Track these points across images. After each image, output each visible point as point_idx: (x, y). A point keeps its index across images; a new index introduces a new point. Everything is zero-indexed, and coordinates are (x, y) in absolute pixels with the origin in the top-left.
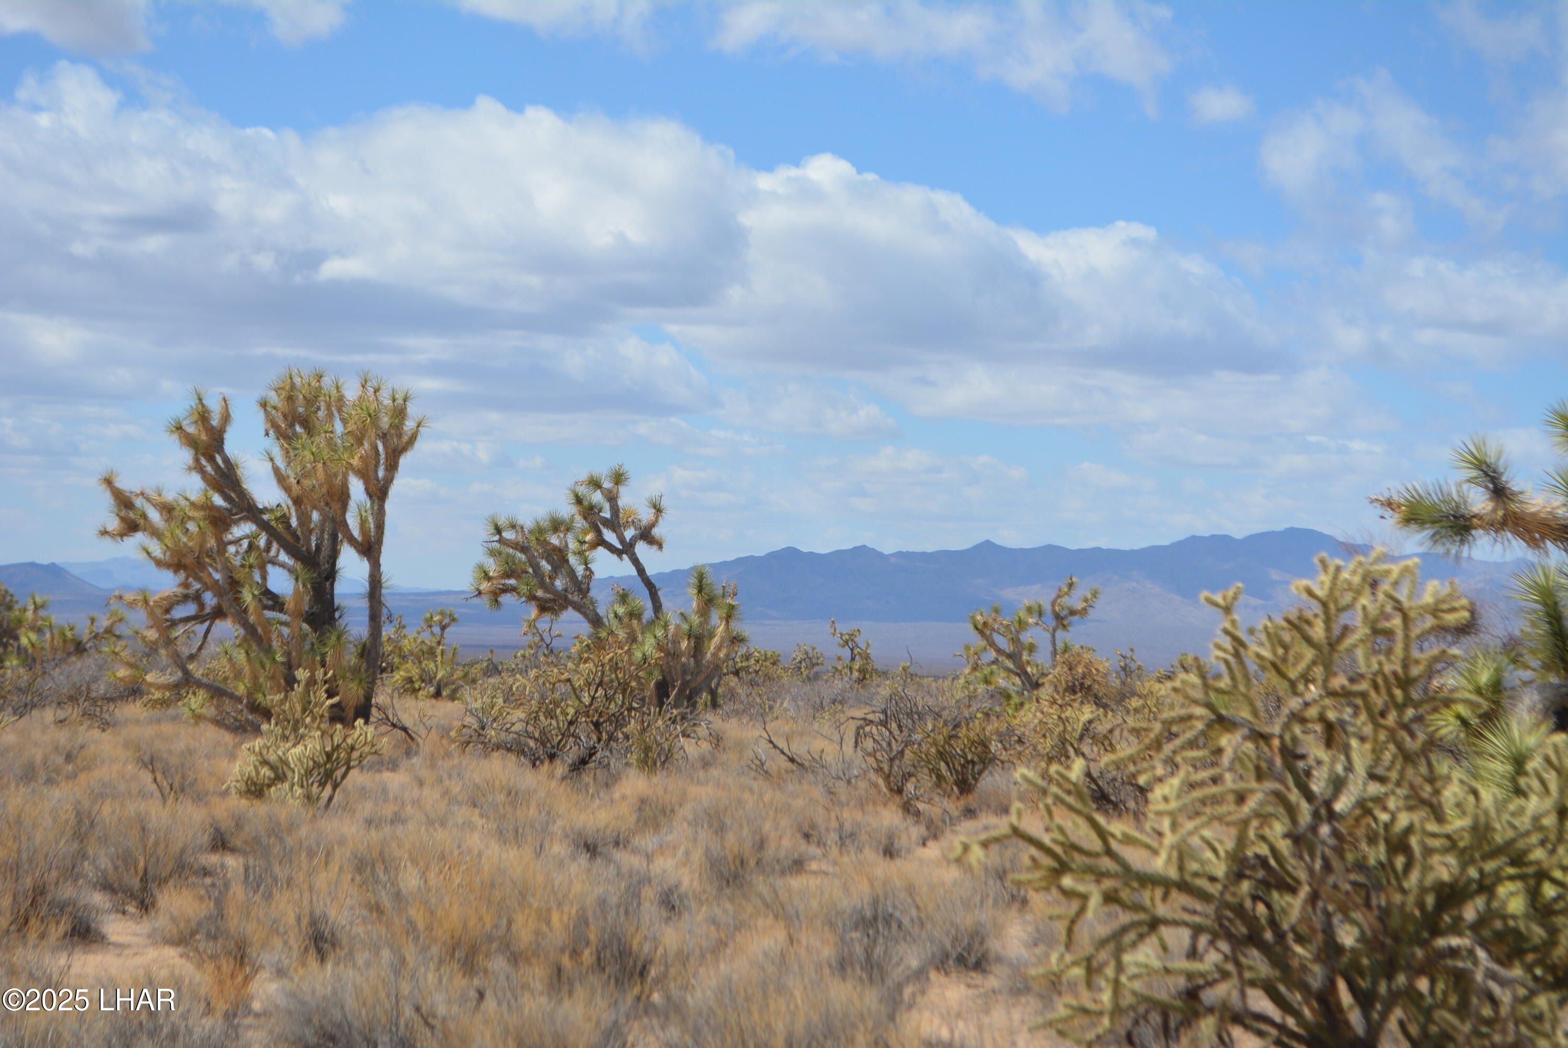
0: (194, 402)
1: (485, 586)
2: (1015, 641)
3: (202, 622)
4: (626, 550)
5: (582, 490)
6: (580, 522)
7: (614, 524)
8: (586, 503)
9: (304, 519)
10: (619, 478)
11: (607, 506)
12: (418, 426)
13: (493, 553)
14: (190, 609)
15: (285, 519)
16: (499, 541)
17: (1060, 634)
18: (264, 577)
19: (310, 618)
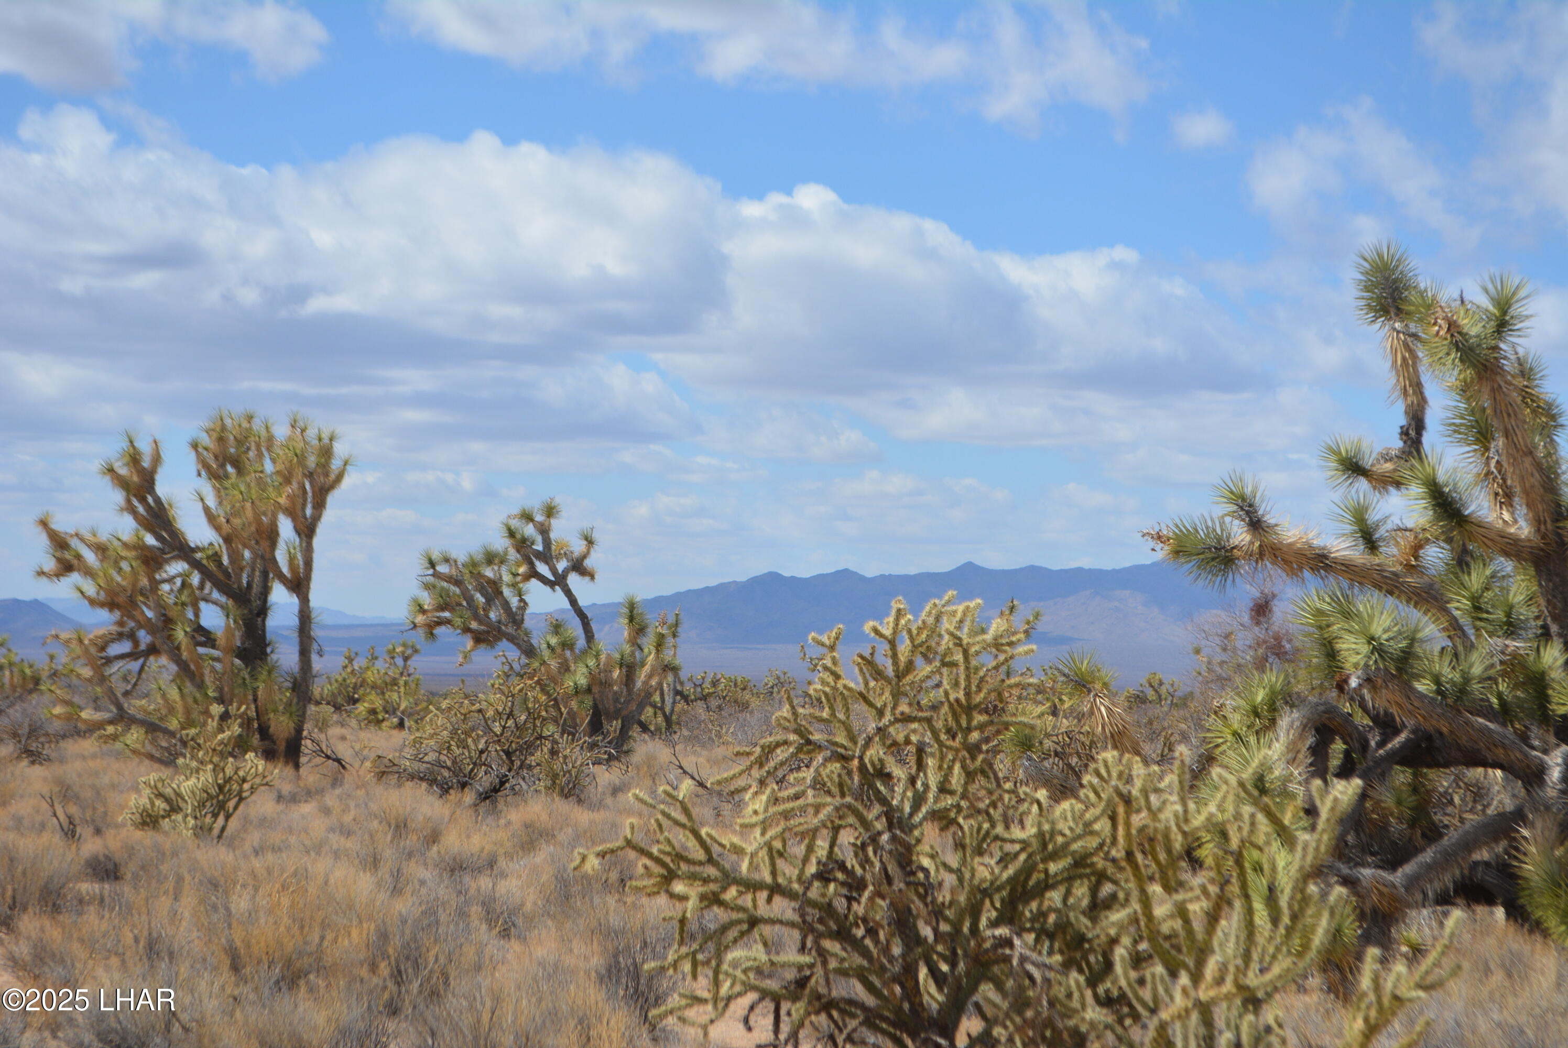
0: (125, 444)
1: (420, 619)
3: (136, 659)
4: (559, 581)
5: (515, 523)
6: (513, 555)
7: (545, 557)
8: (518, 536)
9: (235, 557)
10: (550, 511)
11: (539, 539)
12: (345, 465)
13: (427, 587)
14: (125, 647)
15: (216, 558)
18: (197, 615)
19: (242, 654)
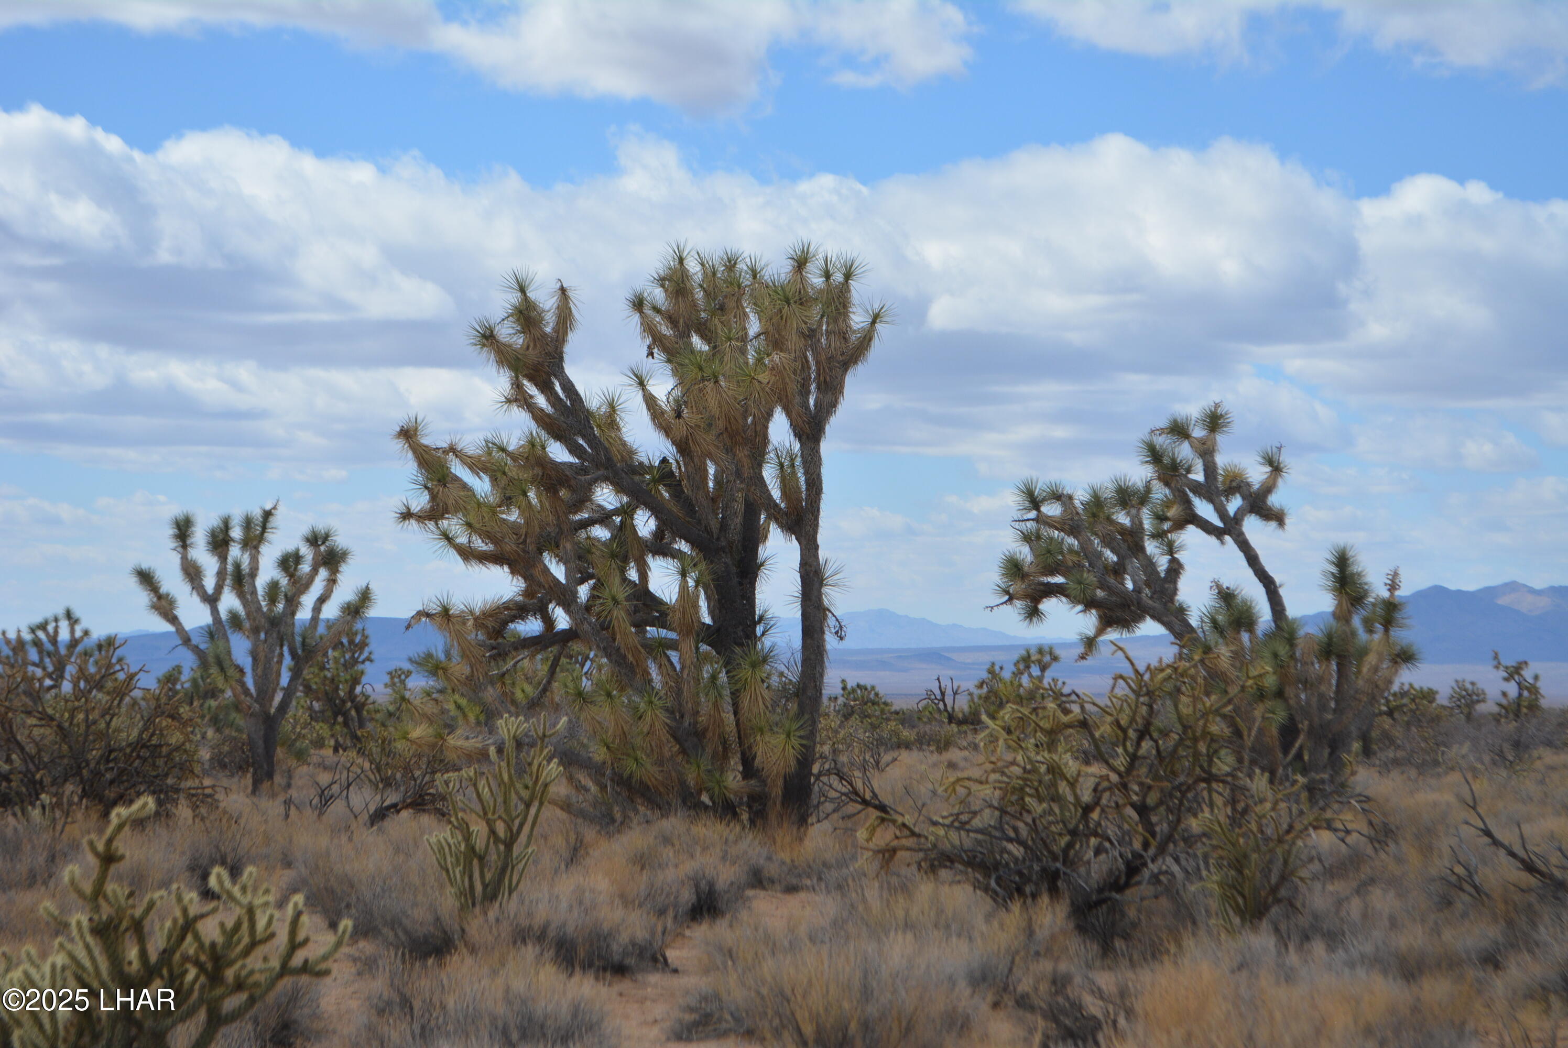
0: (512, 296)
1: (1018, 588)
4: (1230, 529)
5: (1162, 441)
6: (1160, 492)
7: (1209, 492)
8: (1166, 460)
10: (1215, 422)
11: (1198, 464)
12: (874, 322)
13: (1026, 538)
15: (671, 481)
16: (1036, 520)
18: (644, 576)
19: (714, 636)
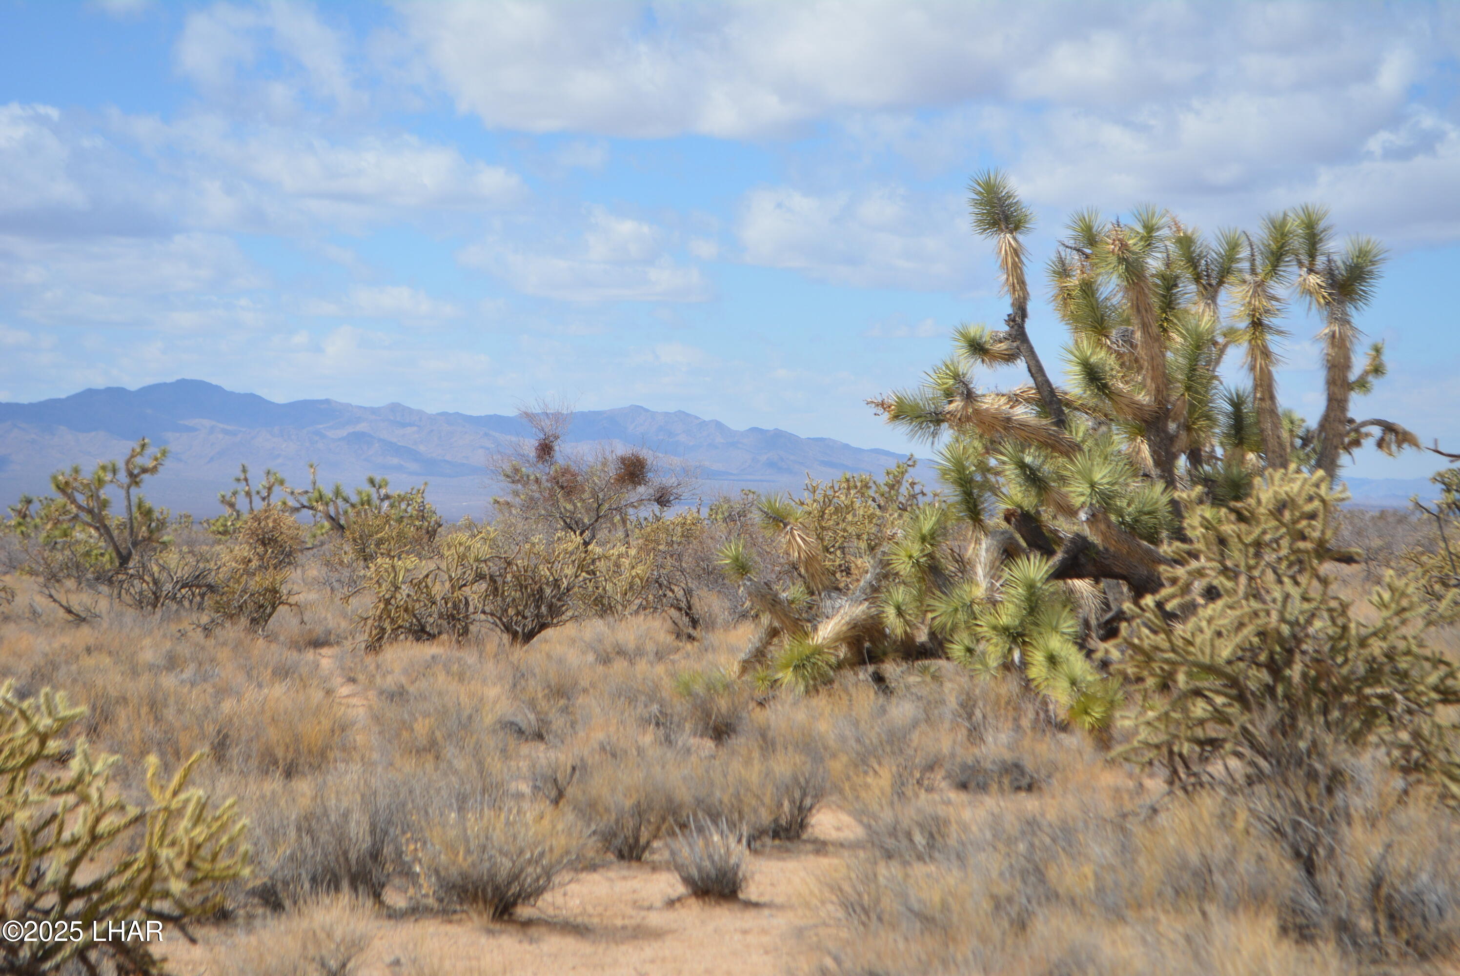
2: (94, 496)
17: (134, 490)
